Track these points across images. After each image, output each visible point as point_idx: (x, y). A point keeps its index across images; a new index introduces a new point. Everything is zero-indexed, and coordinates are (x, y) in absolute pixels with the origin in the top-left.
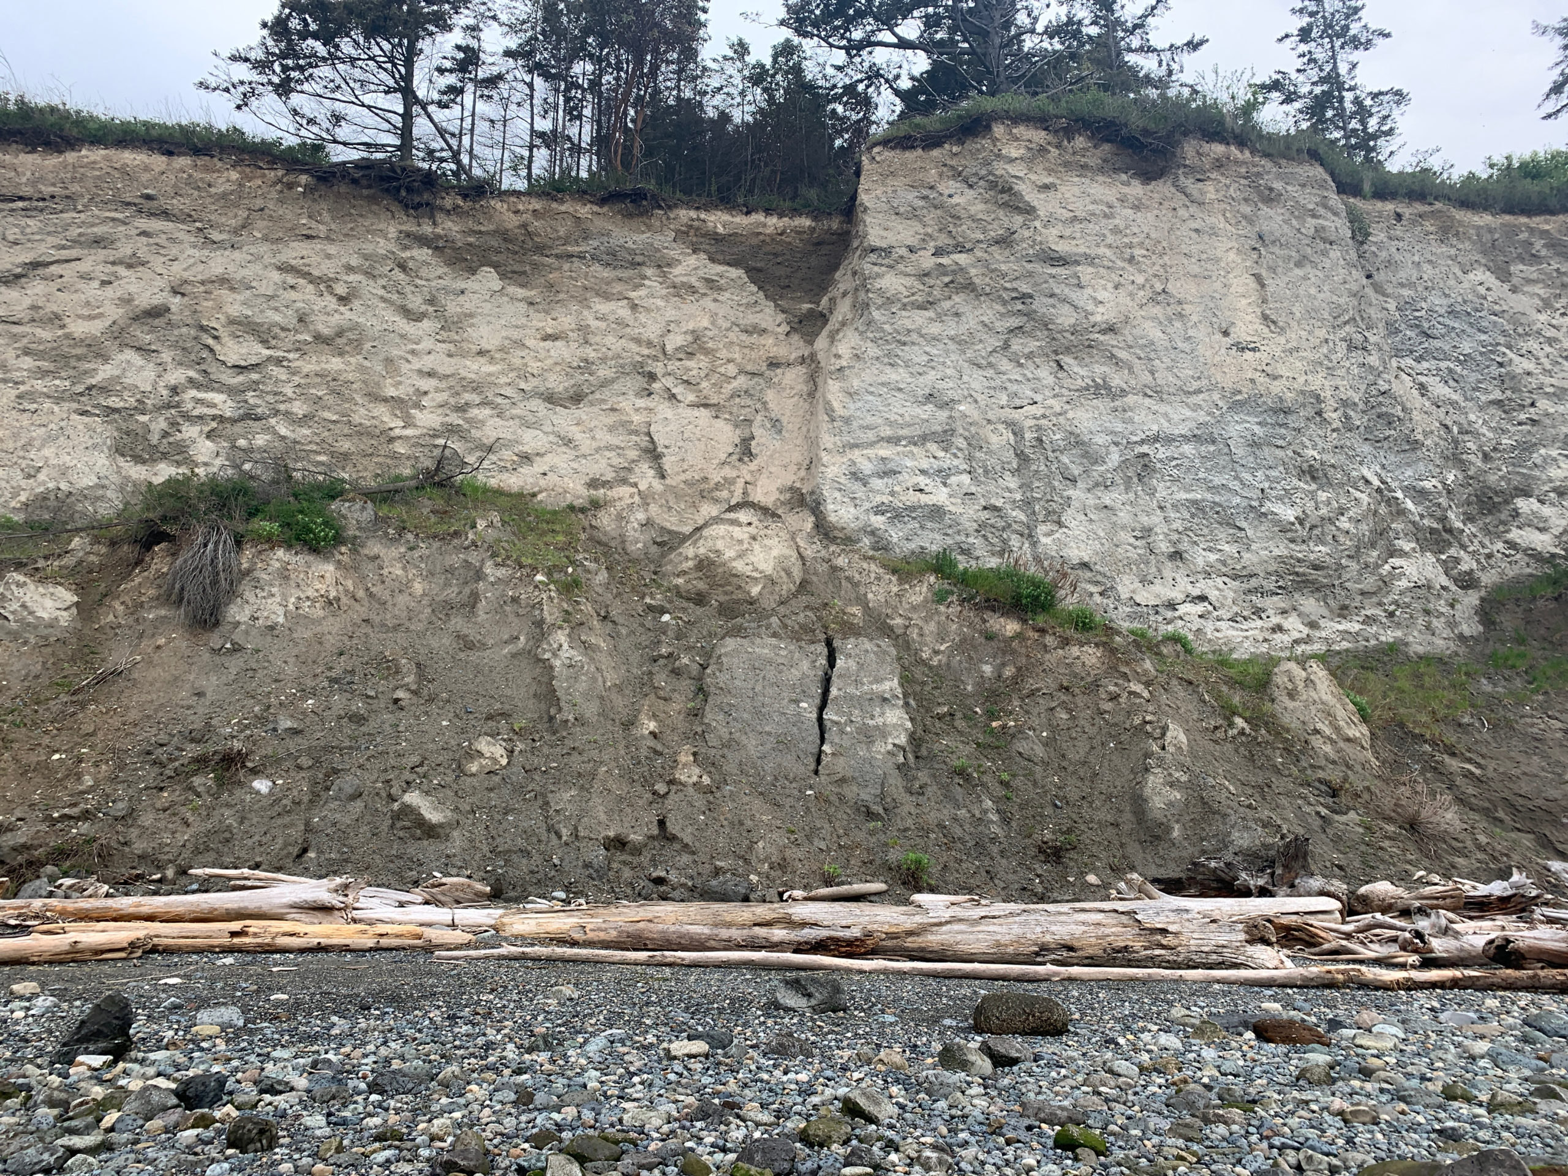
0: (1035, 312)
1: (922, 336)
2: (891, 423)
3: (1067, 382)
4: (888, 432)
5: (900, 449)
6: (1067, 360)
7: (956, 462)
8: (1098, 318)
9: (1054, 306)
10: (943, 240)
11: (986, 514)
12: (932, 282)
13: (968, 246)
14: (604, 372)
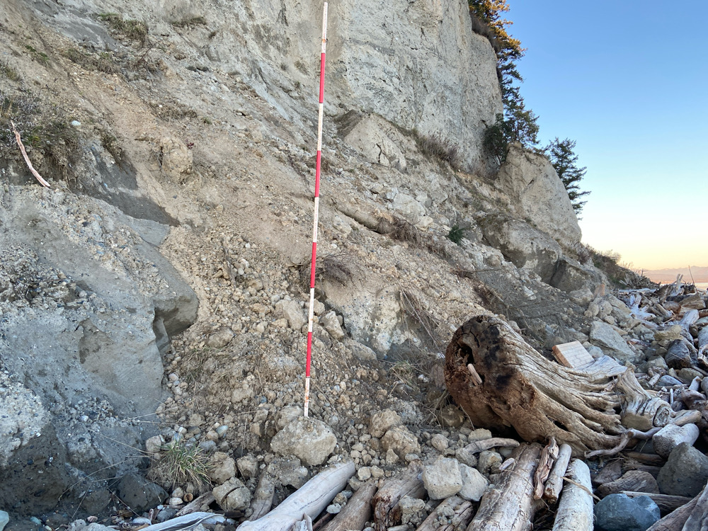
2: (370, 34)
3: (425, 42)
4: (369, 39)
5: (376, 52)
6: (425, 31)
7: (395, 70)
11: (405, 105)
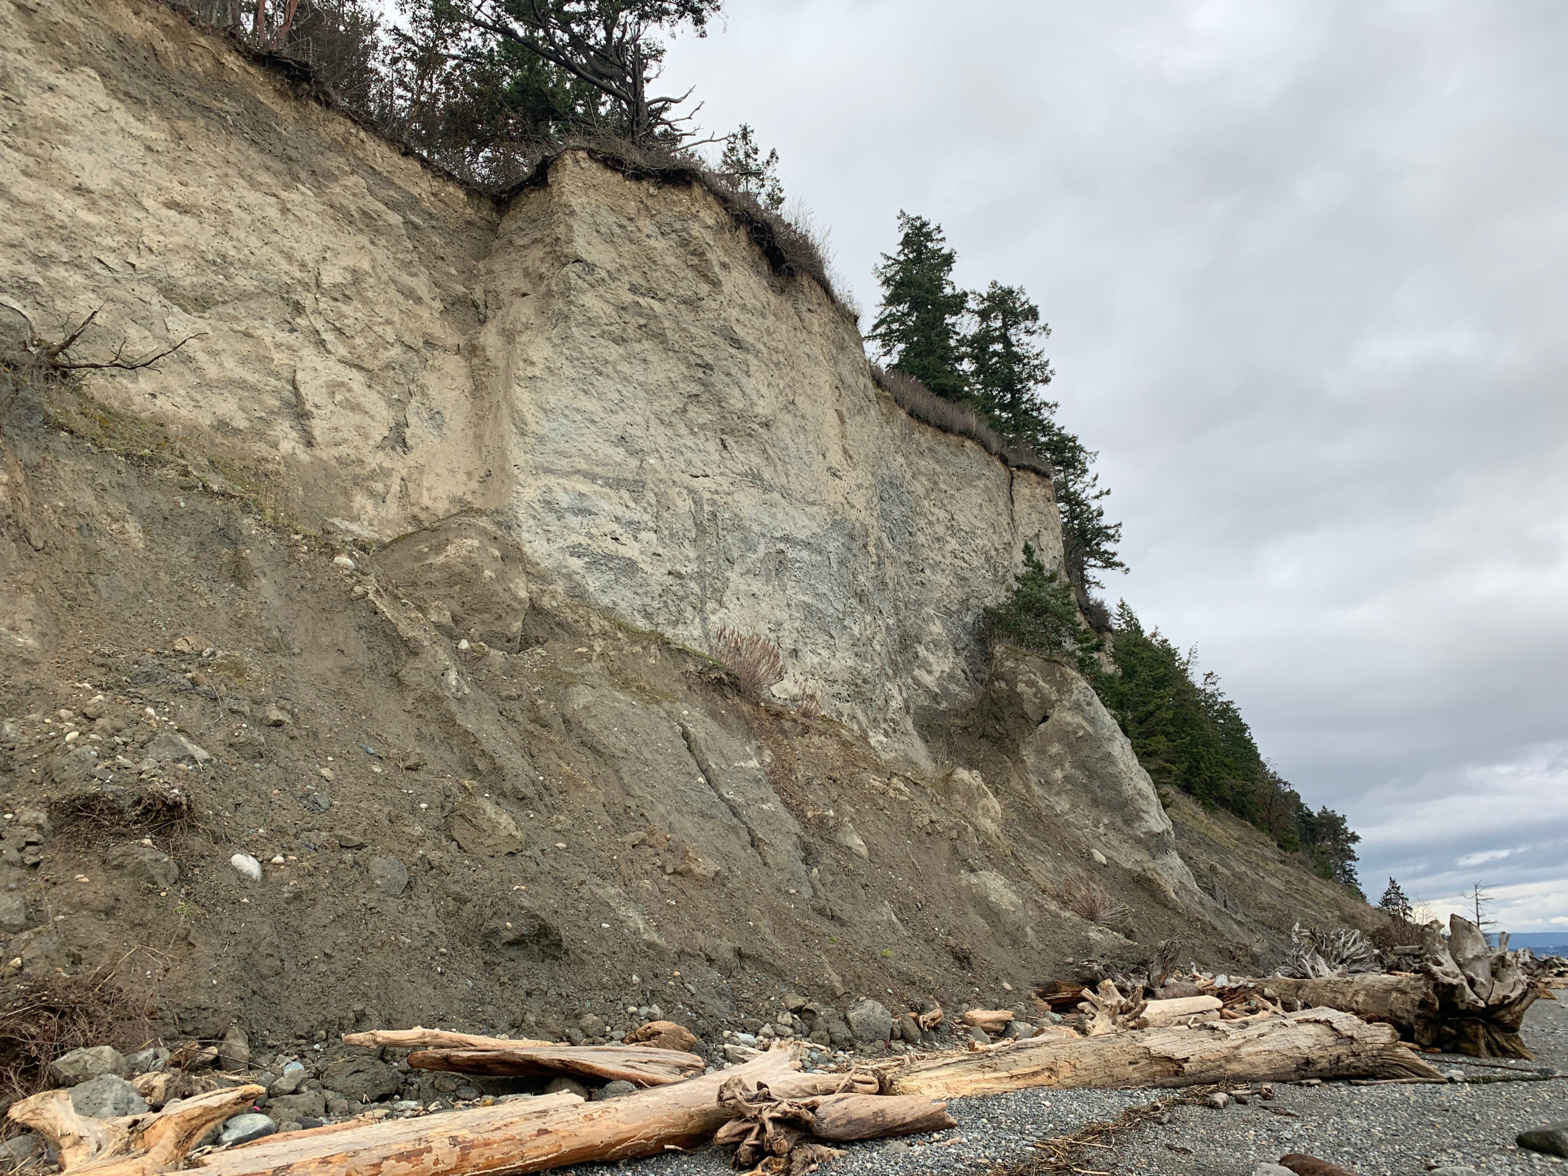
0: (713, 385)
1: (617, 372)
2: (586, 457)
3: (729, 463)
4: (583, 466)
5: (597, 488)
6: (730, 441)
7: (646, 517)
8: (759, 410)
9: (728, 385)
10: (637, 278)
11: (670, 580)
12: (628, 318)
13: (661, 294)
14: (243, 281)
